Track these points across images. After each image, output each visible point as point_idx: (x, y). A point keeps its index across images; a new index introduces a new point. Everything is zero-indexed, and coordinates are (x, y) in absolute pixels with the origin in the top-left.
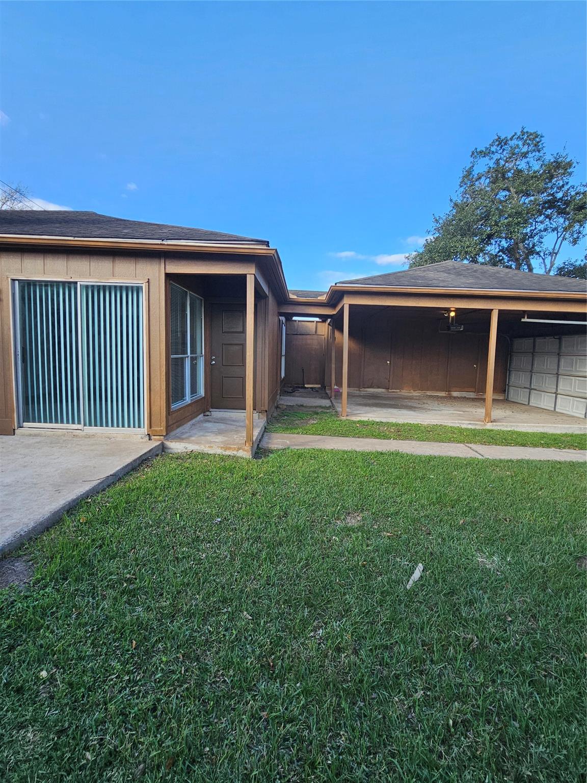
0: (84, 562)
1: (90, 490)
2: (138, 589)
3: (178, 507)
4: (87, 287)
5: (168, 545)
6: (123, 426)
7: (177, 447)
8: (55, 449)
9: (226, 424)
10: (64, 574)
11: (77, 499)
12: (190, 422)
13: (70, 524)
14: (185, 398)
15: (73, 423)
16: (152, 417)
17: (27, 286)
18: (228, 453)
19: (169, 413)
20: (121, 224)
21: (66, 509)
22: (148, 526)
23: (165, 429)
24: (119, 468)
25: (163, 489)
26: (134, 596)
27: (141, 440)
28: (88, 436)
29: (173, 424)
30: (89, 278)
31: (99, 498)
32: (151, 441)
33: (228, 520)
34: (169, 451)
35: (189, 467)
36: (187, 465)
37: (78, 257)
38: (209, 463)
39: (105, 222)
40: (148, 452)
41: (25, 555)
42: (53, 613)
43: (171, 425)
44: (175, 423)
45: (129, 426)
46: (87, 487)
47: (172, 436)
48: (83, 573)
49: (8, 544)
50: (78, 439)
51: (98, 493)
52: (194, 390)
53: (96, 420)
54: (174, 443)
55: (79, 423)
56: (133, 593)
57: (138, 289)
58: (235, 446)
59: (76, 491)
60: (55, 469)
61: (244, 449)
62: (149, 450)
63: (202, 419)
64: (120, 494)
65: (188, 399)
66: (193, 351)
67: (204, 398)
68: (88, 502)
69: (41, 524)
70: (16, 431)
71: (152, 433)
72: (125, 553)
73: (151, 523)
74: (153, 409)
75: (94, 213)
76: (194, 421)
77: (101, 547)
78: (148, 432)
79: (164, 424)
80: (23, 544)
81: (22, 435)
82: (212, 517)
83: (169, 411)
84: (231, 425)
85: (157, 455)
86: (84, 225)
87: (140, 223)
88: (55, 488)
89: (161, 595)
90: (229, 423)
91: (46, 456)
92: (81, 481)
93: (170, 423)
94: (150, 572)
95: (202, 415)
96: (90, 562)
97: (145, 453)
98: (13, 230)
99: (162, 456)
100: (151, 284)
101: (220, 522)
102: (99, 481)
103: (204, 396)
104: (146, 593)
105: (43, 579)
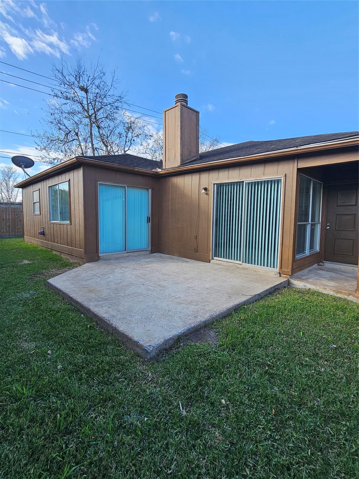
0: (244, 344)
1: (246, 301)
2: (275, 374)
3: (301, 327)
4: (249, 183)
5: (295, 351)
6: (264, 265)
7: (298, 284)
8: (228, 273)
9: (336, 273)
10: (233, 347)
11: (239, 304)
12: (308, 268)
13: (236, 317)
14: (305, 252)
15: (237, 260)
16: (283, 262)
17: (220, 186)
18: (339, 295)
19: (294, 261)
20: (268, 144)
21: (234, 308)
22: (280, 334)
23: (291, 271)
24: (261, 291)
25: (290, 311)
26: (272, 378)
27: (275, 276)
28: (244, 269)
29: (296, 268)
30: (250, 178)
31: (251, 307)
32: (280, 277)
33: (342, 349)
34: (293, 286)
35: (308, 300)
36: (306, 298)
37: (245, 167)
38: (323, 300)
39: (259, 145)
40: (279, 284)
41: (215, 328)
42: (228, 368)
43: (295, 269)
44: (298, 268)
45: (267, 266)
46: (243, 299)
47: (295, 276)
48: (243, 350)
49: (208, 320)
50: (239, 270)
51: (250, 303)
52: (312, 246)
53: (249, 260)
54: (296, 281)
55: (240, 260)
56: (272, 376)
57: (278, 181)
58: (346, 292)
59: (239, 299)
60: (228, 285)
61: (354, 295)
62: (280, 283)
63: (316, 267)
64: (263, 307)
65: (307, 252)
66: (313, 220)
67: (319, 253)
68: (245, 308)
69: (222, 313)
70: (211, 261)
71: (282, 272)
72: (266, 347)
73: (282, 332)
74: (283, 257)
75: (253, 141)
76: (310, 268)
77: (252, 337)
78: (279, 271)
79: (290, 267)
80: (214, 322)
81: (213, 263)
82: (328, 343)
83: (294, 259)
84: (342, 274)
85: (285, 287)
86: (248, 149)
87: (280, 141)
88: (228, 295)
89: (291, 386)
90: (339, 273)
91: (224, 276)
92: (241, 294)
93: (295, 267)
94: (283, 366)
95: (317, 264)
96: (246, 344)
97: (278, 285)
98: (215, 158)
99: (288, 288)
100: (287, 177)
101: (336, 348)
102: (251, 297)
103: (319, 251)
104: (280, 379)
105: (223, 345)
